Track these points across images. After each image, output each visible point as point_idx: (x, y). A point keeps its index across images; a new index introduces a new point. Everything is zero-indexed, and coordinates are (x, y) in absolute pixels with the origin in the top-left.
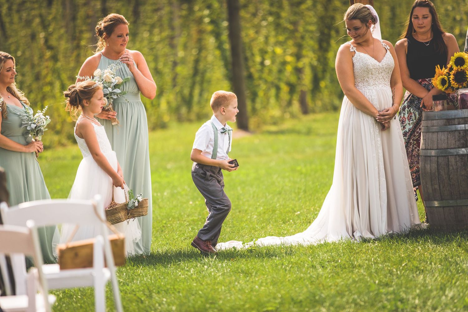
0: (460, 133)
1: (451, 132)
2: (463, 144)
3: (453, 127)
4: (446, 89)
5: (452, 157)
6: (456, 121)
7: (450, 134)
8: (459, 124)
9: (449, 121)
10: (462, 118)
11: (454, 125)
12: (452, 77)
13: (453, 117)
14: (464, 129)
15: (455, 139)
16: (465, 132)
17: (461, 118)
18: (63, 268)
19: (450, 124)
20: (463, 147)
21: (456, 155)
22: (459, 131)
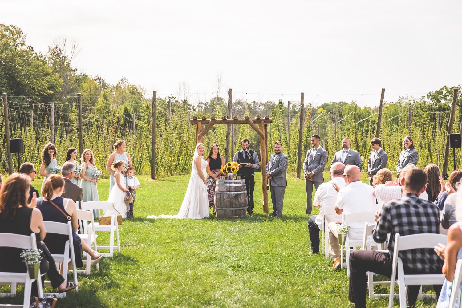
3: (226, 185)
4: (225, 173)
5: (225, 194)
9: (225, 183)
12: (227, 169)
14: (229, 186)
15: (226, 189)
18: (100, 224)
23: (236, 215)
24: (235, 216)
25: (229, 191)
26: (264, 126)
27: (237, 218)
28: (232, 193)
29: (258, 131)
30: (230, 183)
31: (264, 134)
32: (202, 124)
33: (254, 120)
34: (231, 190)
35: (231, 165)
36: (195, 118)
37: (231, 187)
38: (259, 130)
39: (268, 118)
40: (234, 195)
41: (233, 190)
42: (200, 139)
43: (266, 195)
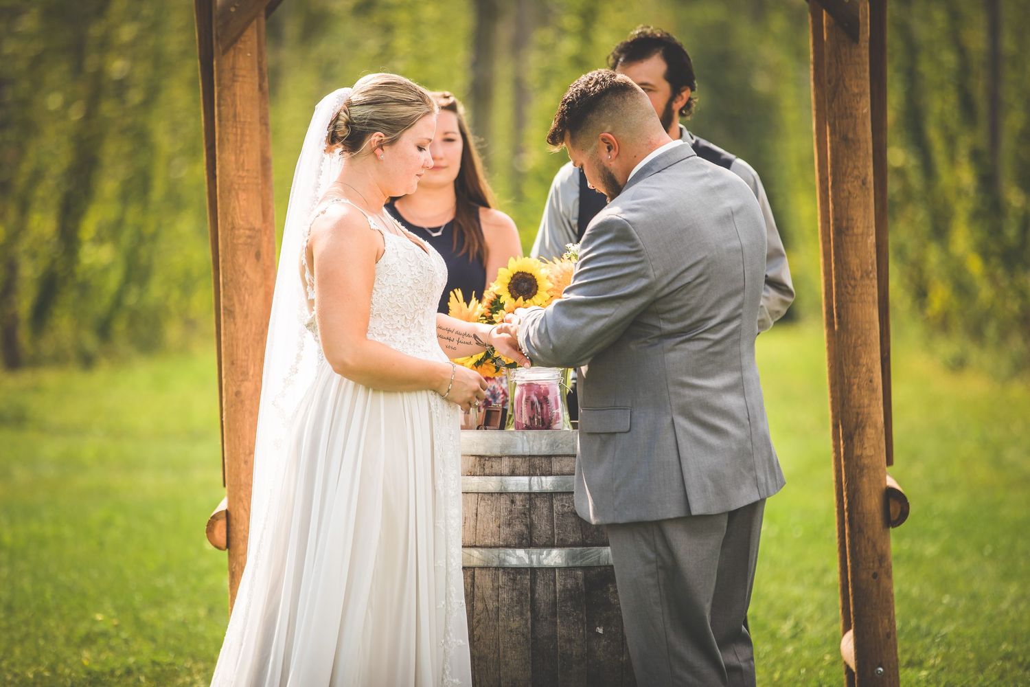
0: (513, 502)
1: (487, 497)
2: (521, 536)
5: (484, 572)
6: (505, 465)
7: (483, 503)
8: (513, 474)
10: (523, 456)
11: (496, 475)
13: (497, 452)
14: (526, 489)
15: (498, 518)
16: (530, 499)
17: (518, 456)
19: (487, 471)
20: (520, 546)
21: (497, 568)
22: (512, 496)
25: (527, 541)
28: (556, 557)
30: (537, 465)
34: (542, 527)
35: (544, 285)
37: (542, 506)
40: (570, 583)
41: (559, 527)
42: (235, 40)
43: (875, 576)
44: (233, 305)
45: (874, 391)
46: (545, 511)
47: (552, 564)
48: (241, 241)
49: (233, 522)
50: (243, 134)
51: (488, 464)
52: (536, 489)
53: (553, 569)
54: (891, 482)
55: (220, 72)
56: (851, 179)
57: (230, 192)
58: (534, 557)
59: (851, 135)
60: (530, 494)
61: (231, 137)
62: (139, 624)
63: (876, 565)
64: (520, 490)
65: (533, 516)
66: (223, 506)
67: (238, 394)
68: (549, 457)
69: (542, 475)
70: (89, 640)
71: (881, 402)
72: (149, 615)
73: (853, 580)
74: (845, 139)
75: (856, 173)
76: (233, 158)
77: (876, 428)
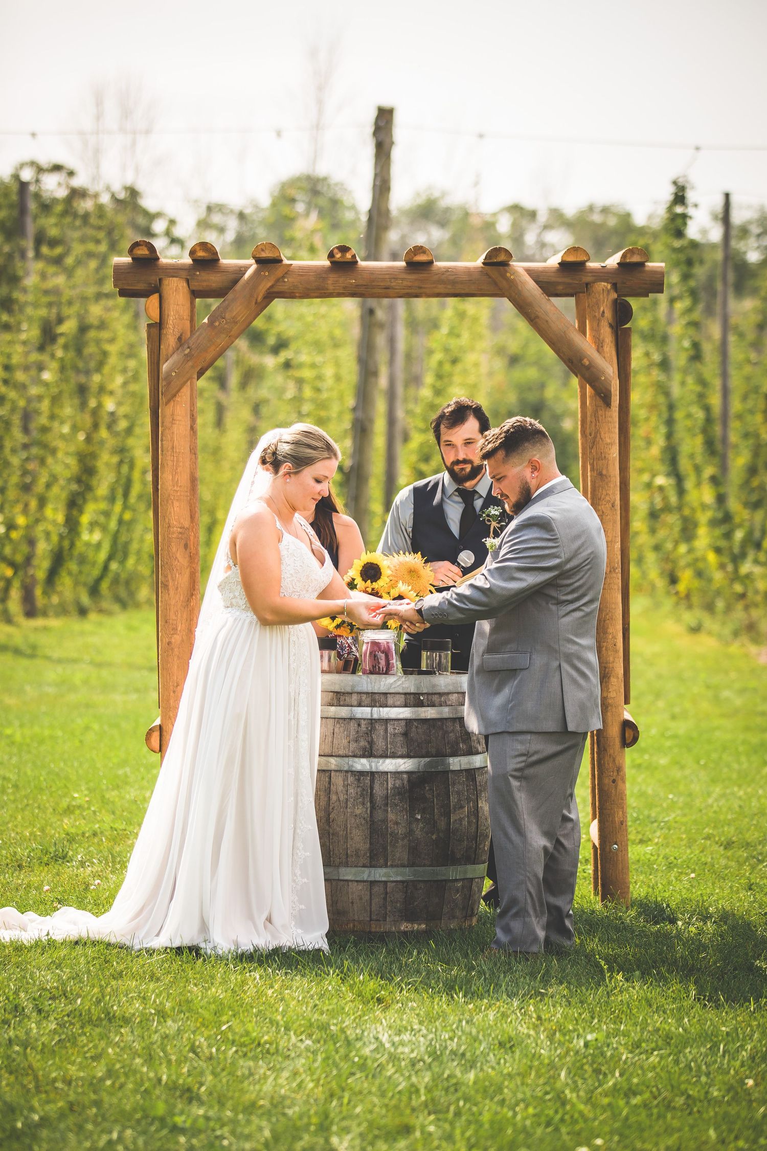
0: (359, 725)
1: (341, 721)
2: (364, 749)
3: (347, 711)
4: (338, 627)
5: (337, 774)
6: (354, 699)
7: (338, 726)
8: (360, 705)
10: (367, 693)
11: (348, 706)
13: (349, 689)
14: (369, 717)
15: (348, 736)
16: (372, 724)
17: (364, 693)
19: (342, 703)
20: (363, 756)
21: (347, 772)
22: (358, 721)
23: (410, 917)
24: (404, 926)
25: (369, 753)
26: (608, 314)
27: (419, 939)
28: (389, 765)
29: (570, 344)
30: (377, 699)
31: (609, 369)
32: (195, 294)
33: (544, 272)
34: (380, 744)
35: (386, 572)
36: (143, 252)
37: (380, 728)
38: (577, 338)
39: (636, 259)
40: (398, 783)
41: (391, 744)
42: (175, 396)
43: (614, 781)
44: (168, 581)
45: (617, 651)
46: (382, 732)
47: (386, 770)
48: (174, 536)
49: (164, 733)
50: (178, 461)
51: (342, 698)
52: (375, 716)
53: (387, 773)
54: (627, 716)
55: (164, 417)
56: (604, 503)
57: (167, 501)
58: (373, 764)
59: (604, 472)
60: (371, 720)
61: (170, 463)
62: (104, 801)
63: (615, 774)
64: (364, 717)
65: (374, 736)
66: (158, 722)
67: (169, 643)
68: (385, 694)
69: (381, 706)
70: (69, 811)
71: (622, 660)
72: (112, 795)
73: (599, 784)
74: (601, 474)
75: (608, 498)
76: (171, 478)
77: (618, 678)
